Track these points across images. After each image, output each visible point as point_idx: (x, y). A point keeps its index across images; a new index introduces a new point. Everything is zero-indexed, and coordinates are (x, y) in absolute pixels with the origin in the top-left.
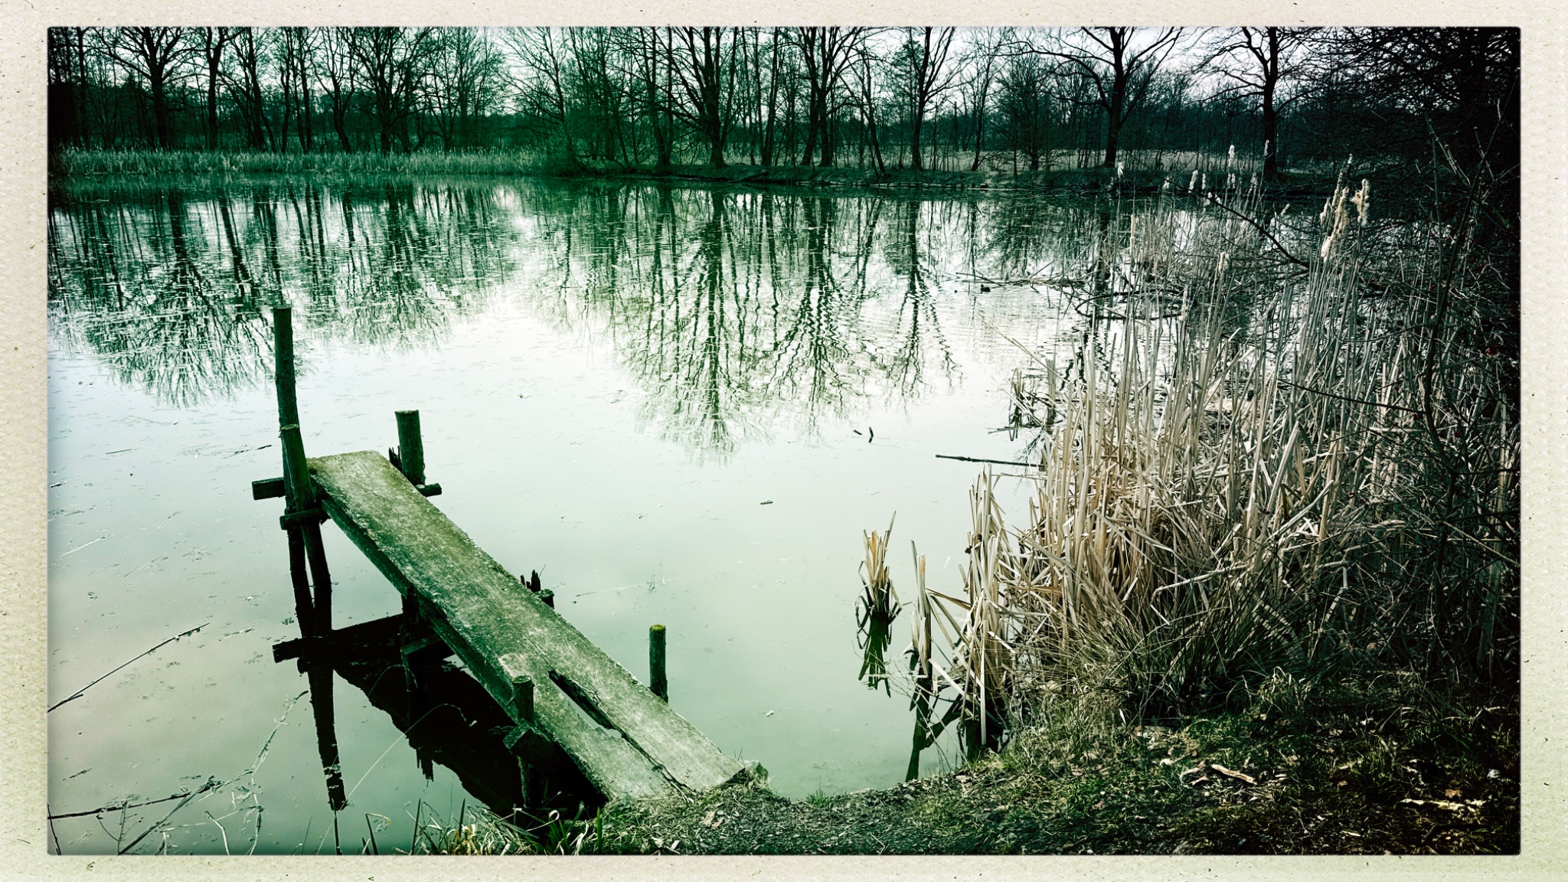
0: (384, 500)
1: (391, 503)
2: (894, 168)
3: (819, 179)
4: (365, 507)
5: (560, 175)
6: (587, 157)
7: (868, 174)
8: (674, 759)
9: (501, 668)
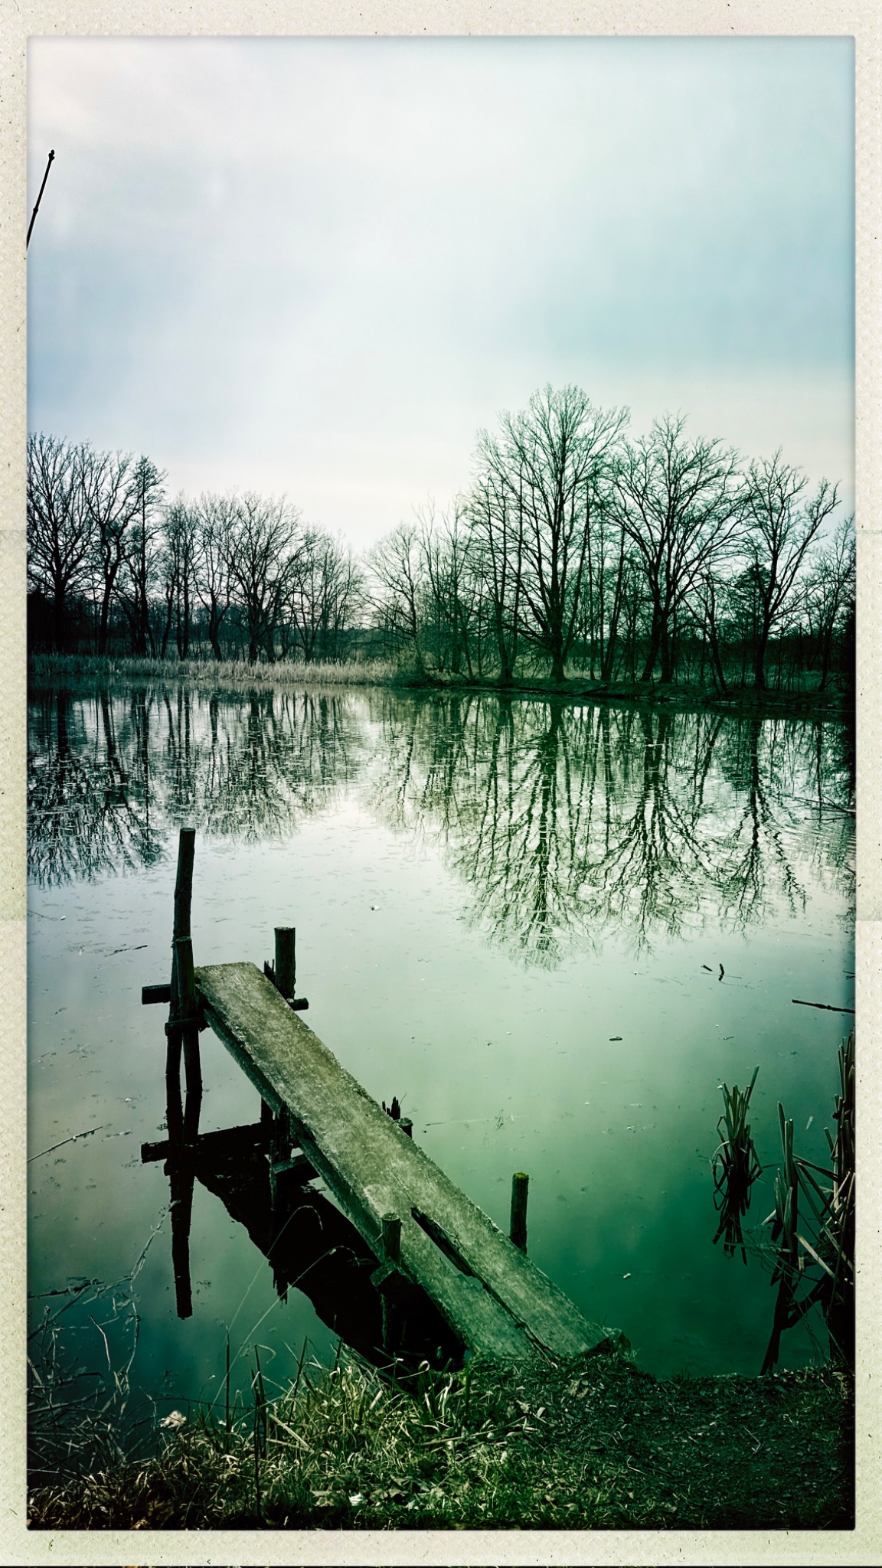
0: (260, 1013)
1: (265, 1016)
2: (736, 686)
3: (658, 694)
4: (243, 1019)
5: (408, 686)
6: (434, 669)
7: (709, 691)
8: (537, 1318)
9: (366, 1200)
